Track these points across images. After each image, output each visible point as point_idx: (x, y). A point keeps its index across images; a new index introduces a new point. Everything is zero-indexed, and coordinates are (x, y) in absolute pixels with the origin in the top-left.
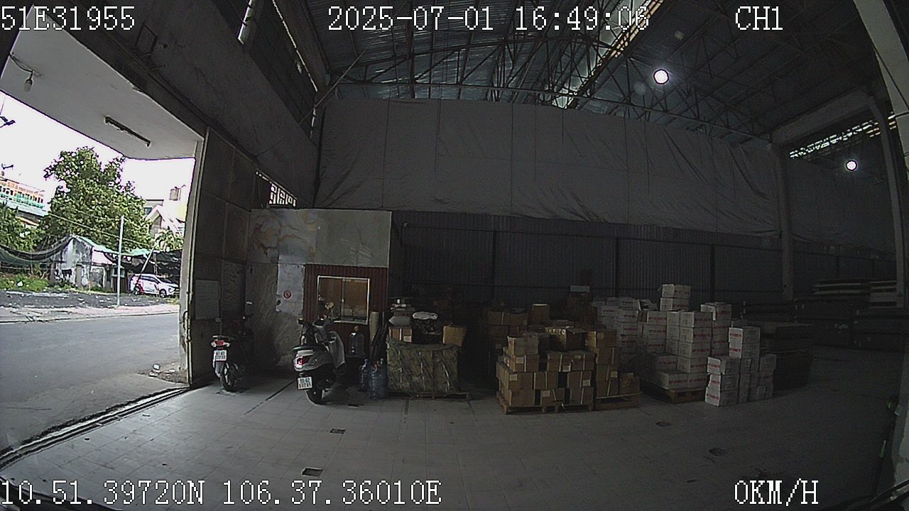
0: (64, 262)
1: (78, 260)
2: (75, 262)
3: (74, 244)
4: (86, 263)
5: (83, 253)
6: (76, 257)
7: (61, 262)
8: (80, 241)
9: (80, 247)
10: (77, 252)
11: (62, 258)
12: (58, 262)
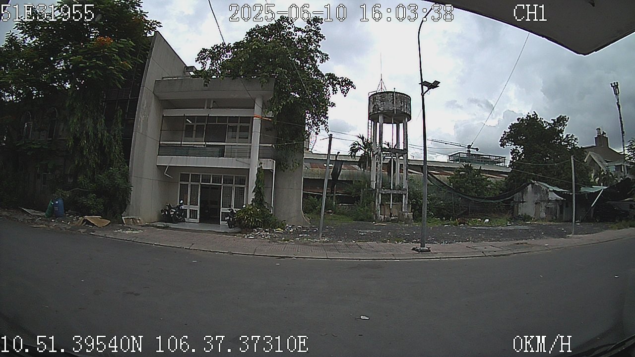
0: (525, 202)
1: (536, 199)
2: (534, 201)
3: (532, 187)
4: (544, 201)
5: (540, 193)
6: (535, 197)
7: (523, 202)
8: (538, 185)
9: (537, 190)
10: (536, 193)
11: (523, 199)
12: (521, 202)
